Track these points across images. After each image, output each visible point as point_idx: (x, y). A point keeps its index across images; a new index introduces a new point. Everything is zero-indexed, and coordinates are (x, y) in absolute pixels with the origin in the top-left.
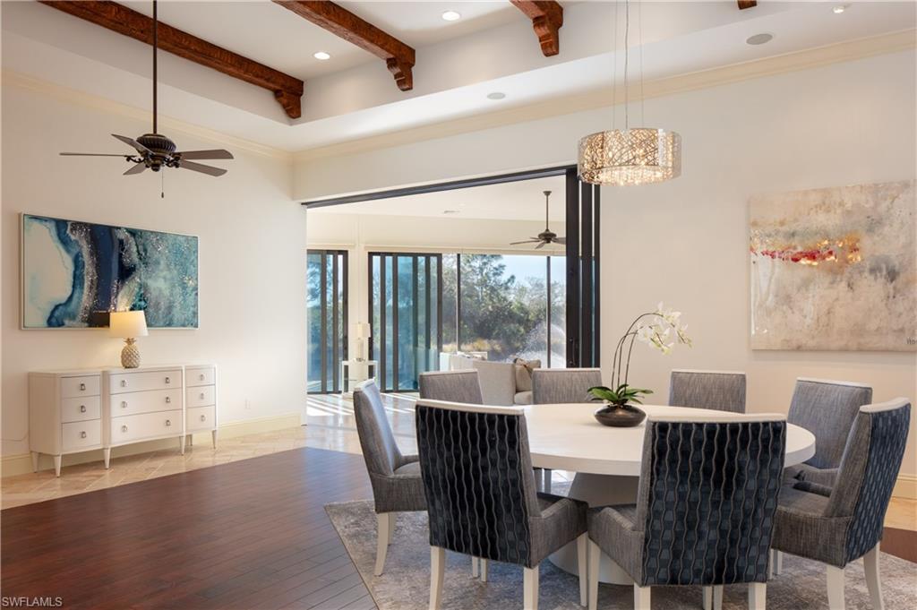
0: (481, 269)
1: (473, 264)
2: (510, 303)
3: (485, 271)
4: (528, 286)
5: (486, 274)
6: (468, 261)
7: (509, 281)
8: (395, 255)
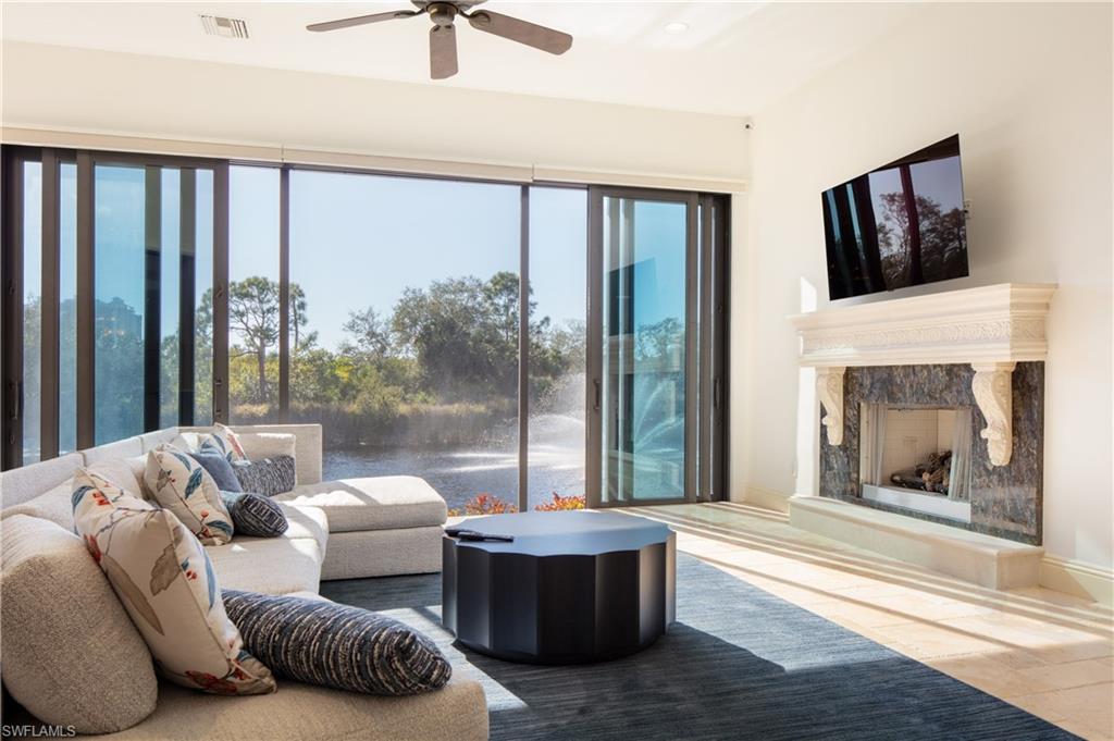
0: (507, 308)
1: (496, 301)
2: (544, 352)
3: (512, 310)
4: (568, 330)
5: (513, 314)
6: (490, 297)
7: (542, 323)
8: (89, 160)
